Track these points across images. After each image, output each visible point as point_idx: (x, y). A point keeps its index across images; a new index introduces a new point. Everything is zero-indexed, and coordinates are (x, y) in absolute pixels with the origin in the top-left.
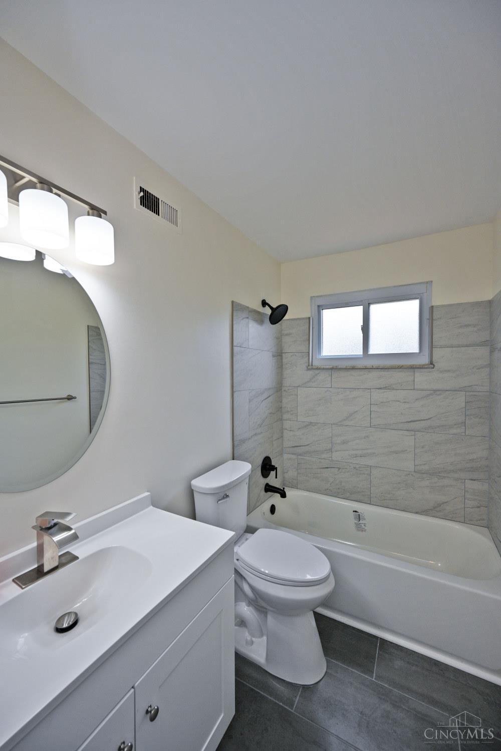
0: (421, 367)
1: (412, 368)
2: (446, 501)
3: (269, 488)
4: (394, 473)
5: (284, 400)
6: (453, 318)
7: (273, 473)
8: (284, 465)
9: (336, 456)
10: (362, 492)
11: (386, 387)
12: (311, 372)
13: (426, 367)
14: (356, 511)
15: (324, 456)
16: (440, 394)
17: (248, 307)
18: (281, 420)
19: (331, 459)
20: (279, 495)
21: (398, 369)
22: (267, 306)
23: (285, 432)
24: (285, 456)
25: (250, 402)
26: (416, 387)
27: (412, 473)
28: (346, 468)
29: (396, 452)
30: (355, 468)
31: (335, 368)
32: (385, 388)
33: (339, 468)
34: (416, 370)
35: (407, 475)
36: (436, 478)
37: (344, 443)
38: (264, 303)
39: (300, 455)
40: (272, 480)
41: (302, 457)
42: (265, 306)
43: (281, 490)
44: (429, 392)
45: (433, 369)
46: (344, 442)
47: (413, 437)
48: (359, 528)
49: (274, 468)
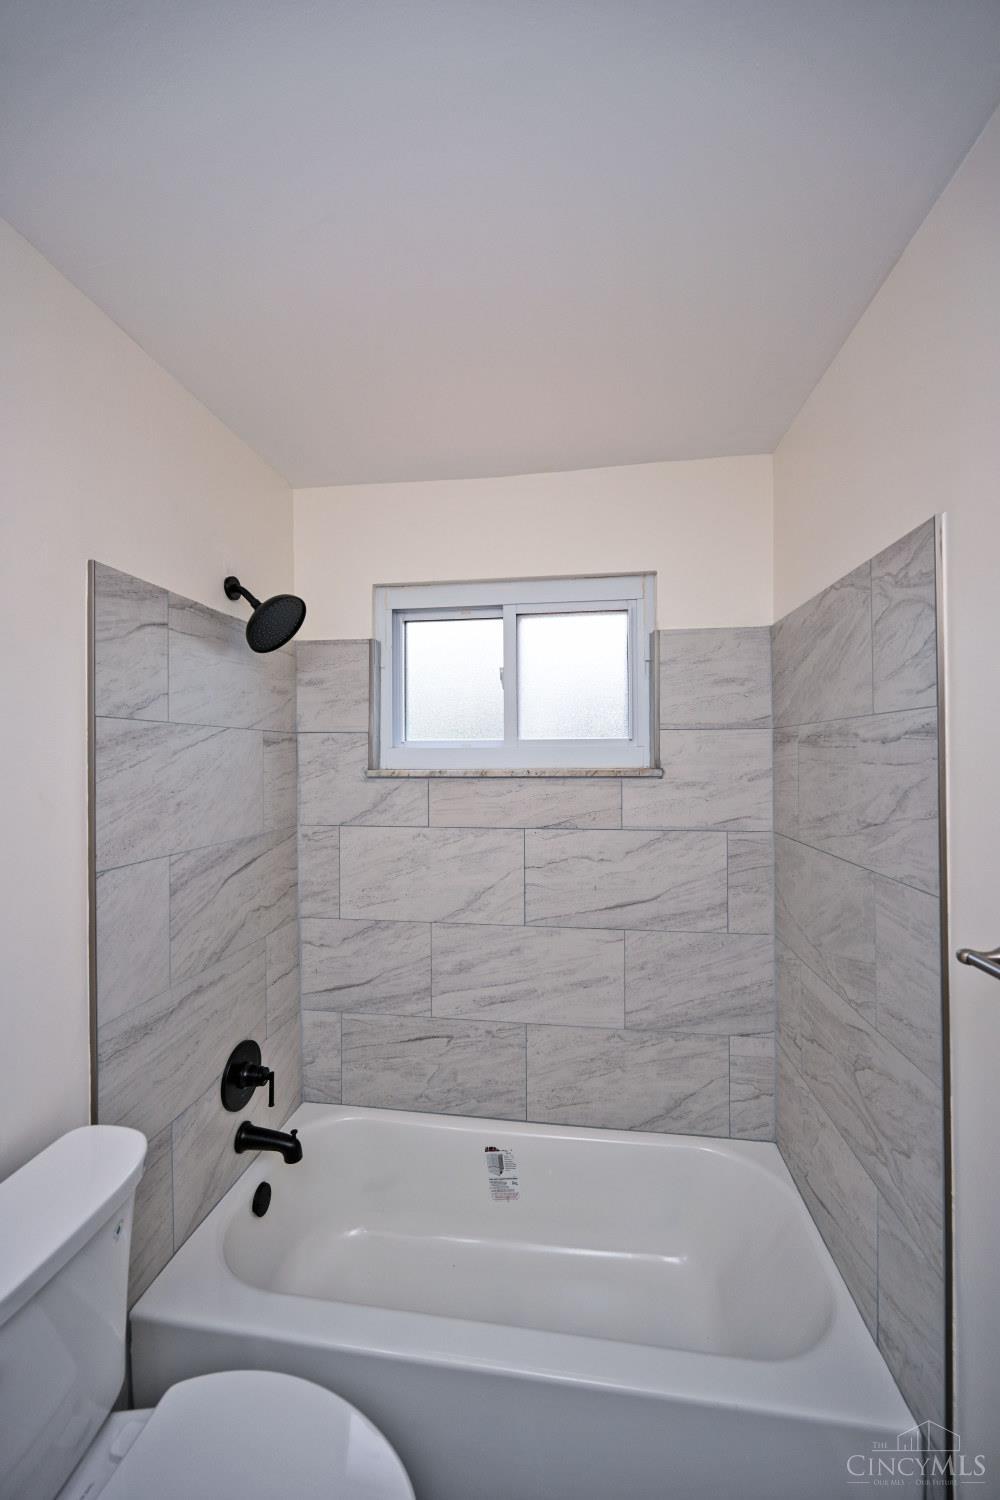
0: (637, 775)
1: (617, 776)
2: (691, 1092)
3: (251, 1138)
4: (581, 1037)
5: (303, 864)
6: (700, 661)
7: (261, 1093)
8: (305, 1043)
9: (444, 1005)
10: (509, 1092)
11: (559, 824)
12: (378, 785)
13: (647, 774)
14: (491, 1149)
15: (410, 1008)
16: (677, 839)
17: (166, 592)
18: (295, 917)
19: (428, 1014)
20: (279, 1156)
21: (587, 780)
22: (242, 597)
23: (306, 949)
24: (308, 1017)
25: (173, 893)
26: (625, 823)
27: (619, 1032)
28: (468, 1036)
29: (585, 985)
30: (488, 1032)
31: (437, 775)
32: (557, 826)
33: (450, 1038)
34: (625, 781)
35: (608, 1039)
36: (670, 1040)
37: (461, 970)
38: (233, 589)
39: (349, 1010)
40: (257, 1111)
41: (352, 1016)
42: (237, 598)
43: (283, 1136)
44: (653, 835)
45: (660, 780)
46: (462, 968)
47: (621, 944)
48: (501, 1191)
49: (266, 1076)
